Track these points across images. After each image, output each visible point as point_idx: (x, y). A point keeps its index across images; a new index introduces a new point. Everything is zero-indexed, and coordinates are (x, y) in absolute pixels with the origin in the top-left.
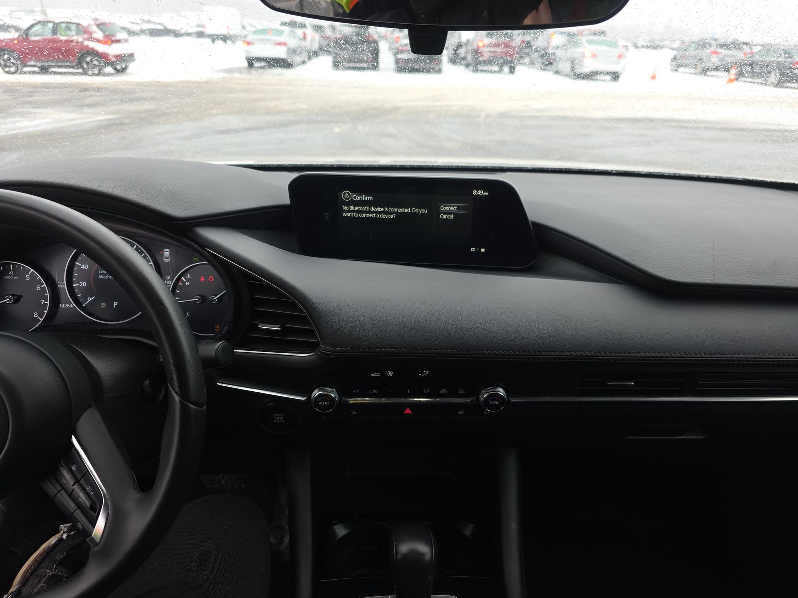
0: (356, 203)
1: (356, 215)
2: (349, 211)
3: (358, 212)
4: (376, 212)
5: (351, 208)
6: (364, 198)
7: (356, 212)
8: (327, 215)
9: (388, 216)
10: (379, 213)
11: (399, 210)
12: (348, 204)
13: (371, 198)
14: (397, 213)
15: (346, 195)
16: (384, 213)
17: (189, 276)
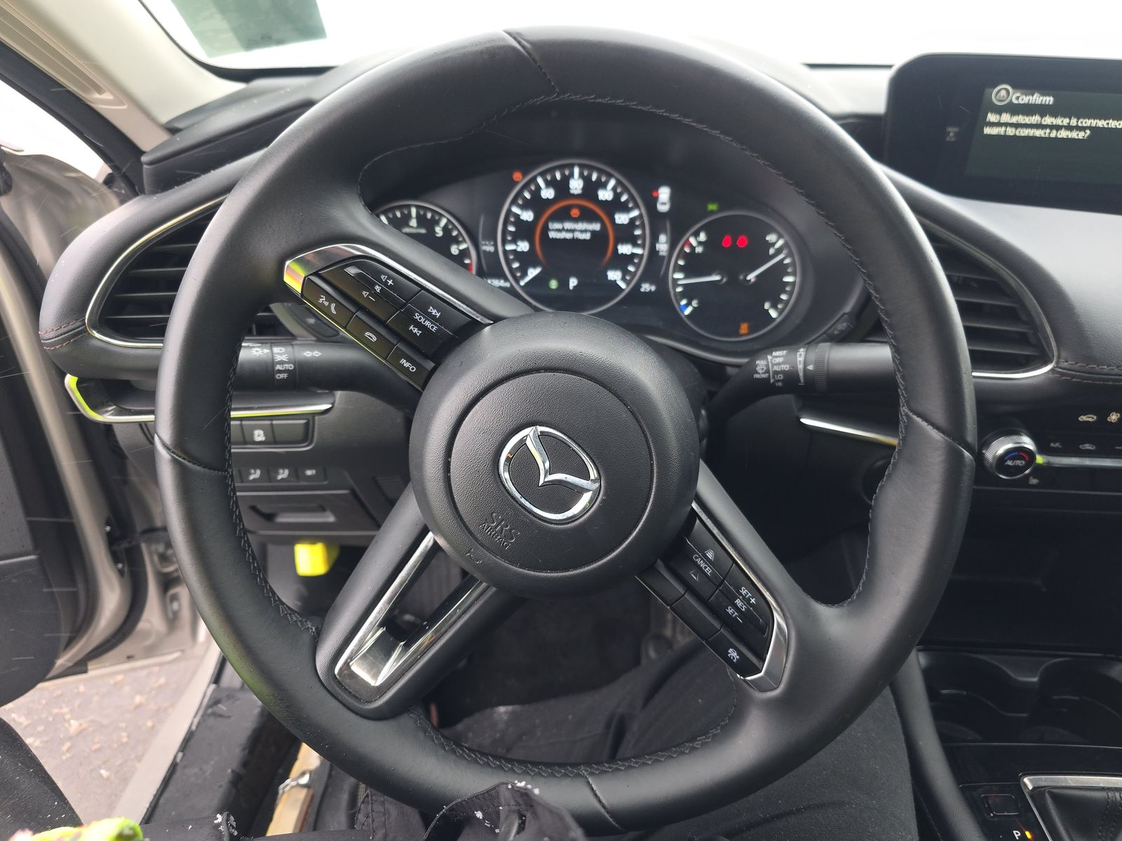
0: (1014, 109)
1: (1011, 131)
2: (999, 124)
3: (1017, 126)
4: (1052, 127)
5: (1006, 118)
6: (1037, 99)
7: (1012, 125)
8: (952, 131)
9: (1073, 135)
10: (1058, 128)
11: (1101, 123)
12: (999, 110)
13: (1049, 100)
14: (1094, 129)
15: (1002, 93)
16: (1069, 128)
17: (703, 237)
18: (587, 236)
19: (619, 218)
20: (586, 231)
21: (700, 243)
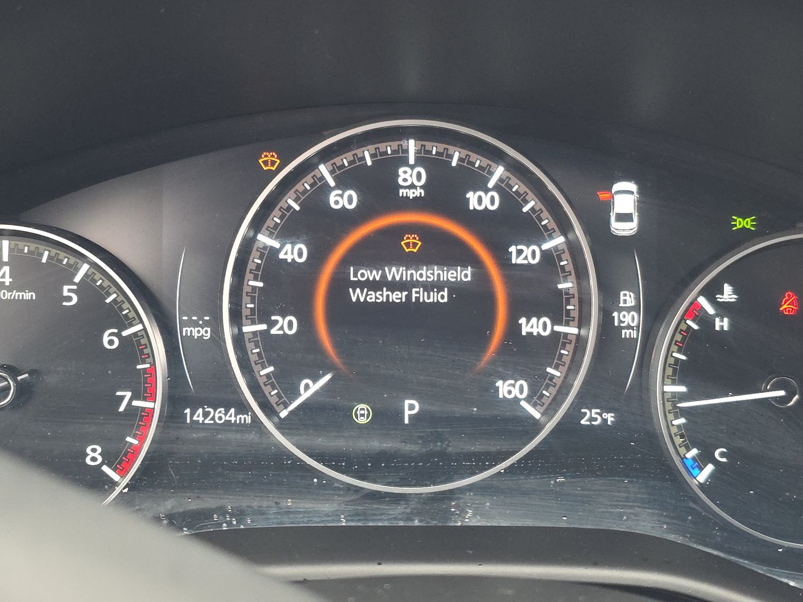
17: (728, 294)
18: (443, 297)
19: (520, 252)
20: (438, 286)
21: (724, 309)
